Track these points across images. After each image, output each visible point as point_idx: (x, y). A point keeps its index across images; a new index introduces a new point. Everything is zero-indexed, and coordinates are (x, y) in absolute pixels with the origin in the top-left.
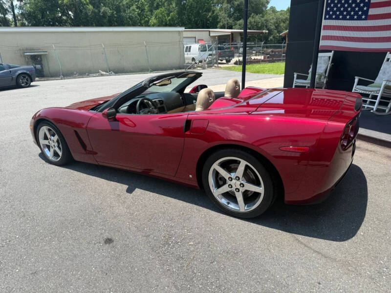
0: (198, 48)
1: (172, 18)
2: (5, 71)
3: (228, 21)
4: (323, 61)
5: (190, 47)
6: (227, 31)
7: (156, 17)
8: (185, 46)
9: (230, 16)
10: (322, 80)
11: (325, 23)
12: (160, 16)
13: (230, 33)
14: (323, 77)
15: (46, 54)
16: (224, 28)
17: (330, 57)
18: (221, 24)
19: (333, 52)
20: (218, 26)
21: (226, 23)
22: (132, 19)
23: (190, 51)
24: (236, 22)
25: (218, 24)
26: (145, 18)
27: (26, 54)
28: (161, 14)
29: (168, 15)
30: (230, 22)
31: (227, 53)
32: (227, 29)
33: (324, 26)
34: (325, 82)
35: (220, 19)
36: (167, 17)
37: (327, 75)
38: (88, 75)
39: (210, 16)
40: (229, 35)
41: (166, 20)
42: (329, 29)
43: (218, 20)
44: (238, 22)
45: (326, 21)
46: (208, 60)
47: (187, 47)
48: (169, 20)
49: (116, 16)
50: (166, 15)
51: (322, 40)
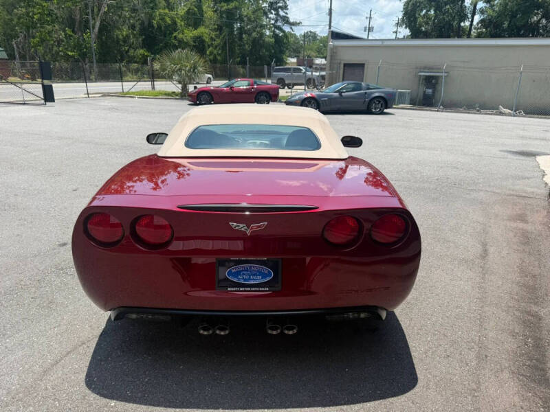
38: (478, 111)
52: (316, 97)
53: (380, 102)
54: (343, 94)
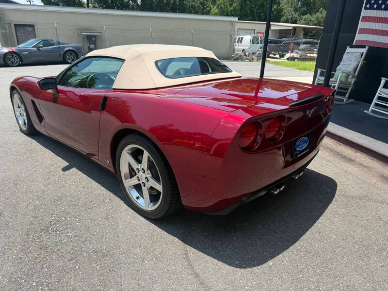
0: (250, 40)
1: (234, 9)
2: (55, 46)
3: (293, 15)
4: (354, 58)
5: (242, 38)
6: (290, 26)
7: (218, 7)
8: (238, 37)
9: (296, 10)
10: (349, 80)
11: (364, 13)
12: (223, 6)
13: (292, 28)
14: (351, 76)
15: (99, 35)
16: (288, 23)
17: (363, 53)
18: (284, 18)
19: (367, 47)
20: (281, 20)
21: (290, 17)
22: (195, 8)
23: (241, 42)
24: (301, 16)
25: (281, 18)
26: (207, 7)
27: (82, 33)
28: (224, 3)
29: (231, 5)
30: (295, 16)
31: (281, 47)
32: (291, 23)
33: (363, 17)
34: (352, 83)
35: (285, 13)
36: (229, 8)
37: (356, 74)
39: (275, 9)
40: (291, 29)
41: (227, 10)
42: (368, 21)
43: (283, 13)
44: (304, 17)
45: (367, 10)
46: (258, 53)
47: (239, 38)
48: (231, 11)
49: (178, 4)
50: (228, 5)
51: (359, 33)
52: (16, 51)
53: (71, 54)
54: (40, 48)
